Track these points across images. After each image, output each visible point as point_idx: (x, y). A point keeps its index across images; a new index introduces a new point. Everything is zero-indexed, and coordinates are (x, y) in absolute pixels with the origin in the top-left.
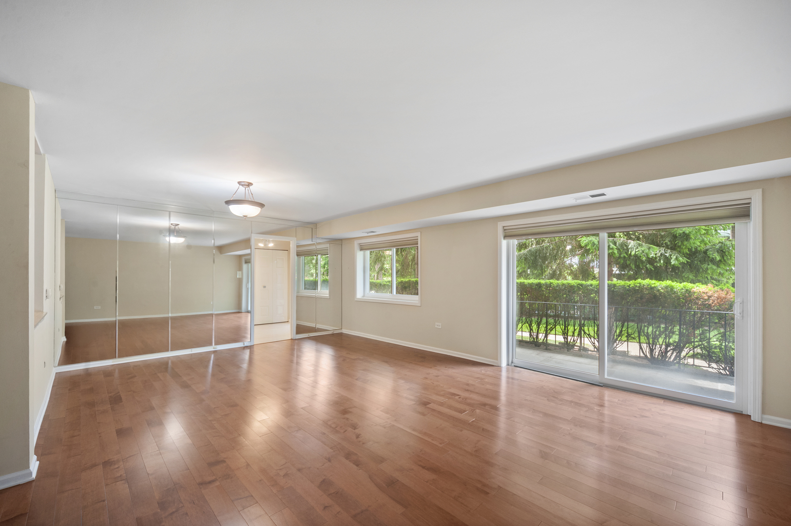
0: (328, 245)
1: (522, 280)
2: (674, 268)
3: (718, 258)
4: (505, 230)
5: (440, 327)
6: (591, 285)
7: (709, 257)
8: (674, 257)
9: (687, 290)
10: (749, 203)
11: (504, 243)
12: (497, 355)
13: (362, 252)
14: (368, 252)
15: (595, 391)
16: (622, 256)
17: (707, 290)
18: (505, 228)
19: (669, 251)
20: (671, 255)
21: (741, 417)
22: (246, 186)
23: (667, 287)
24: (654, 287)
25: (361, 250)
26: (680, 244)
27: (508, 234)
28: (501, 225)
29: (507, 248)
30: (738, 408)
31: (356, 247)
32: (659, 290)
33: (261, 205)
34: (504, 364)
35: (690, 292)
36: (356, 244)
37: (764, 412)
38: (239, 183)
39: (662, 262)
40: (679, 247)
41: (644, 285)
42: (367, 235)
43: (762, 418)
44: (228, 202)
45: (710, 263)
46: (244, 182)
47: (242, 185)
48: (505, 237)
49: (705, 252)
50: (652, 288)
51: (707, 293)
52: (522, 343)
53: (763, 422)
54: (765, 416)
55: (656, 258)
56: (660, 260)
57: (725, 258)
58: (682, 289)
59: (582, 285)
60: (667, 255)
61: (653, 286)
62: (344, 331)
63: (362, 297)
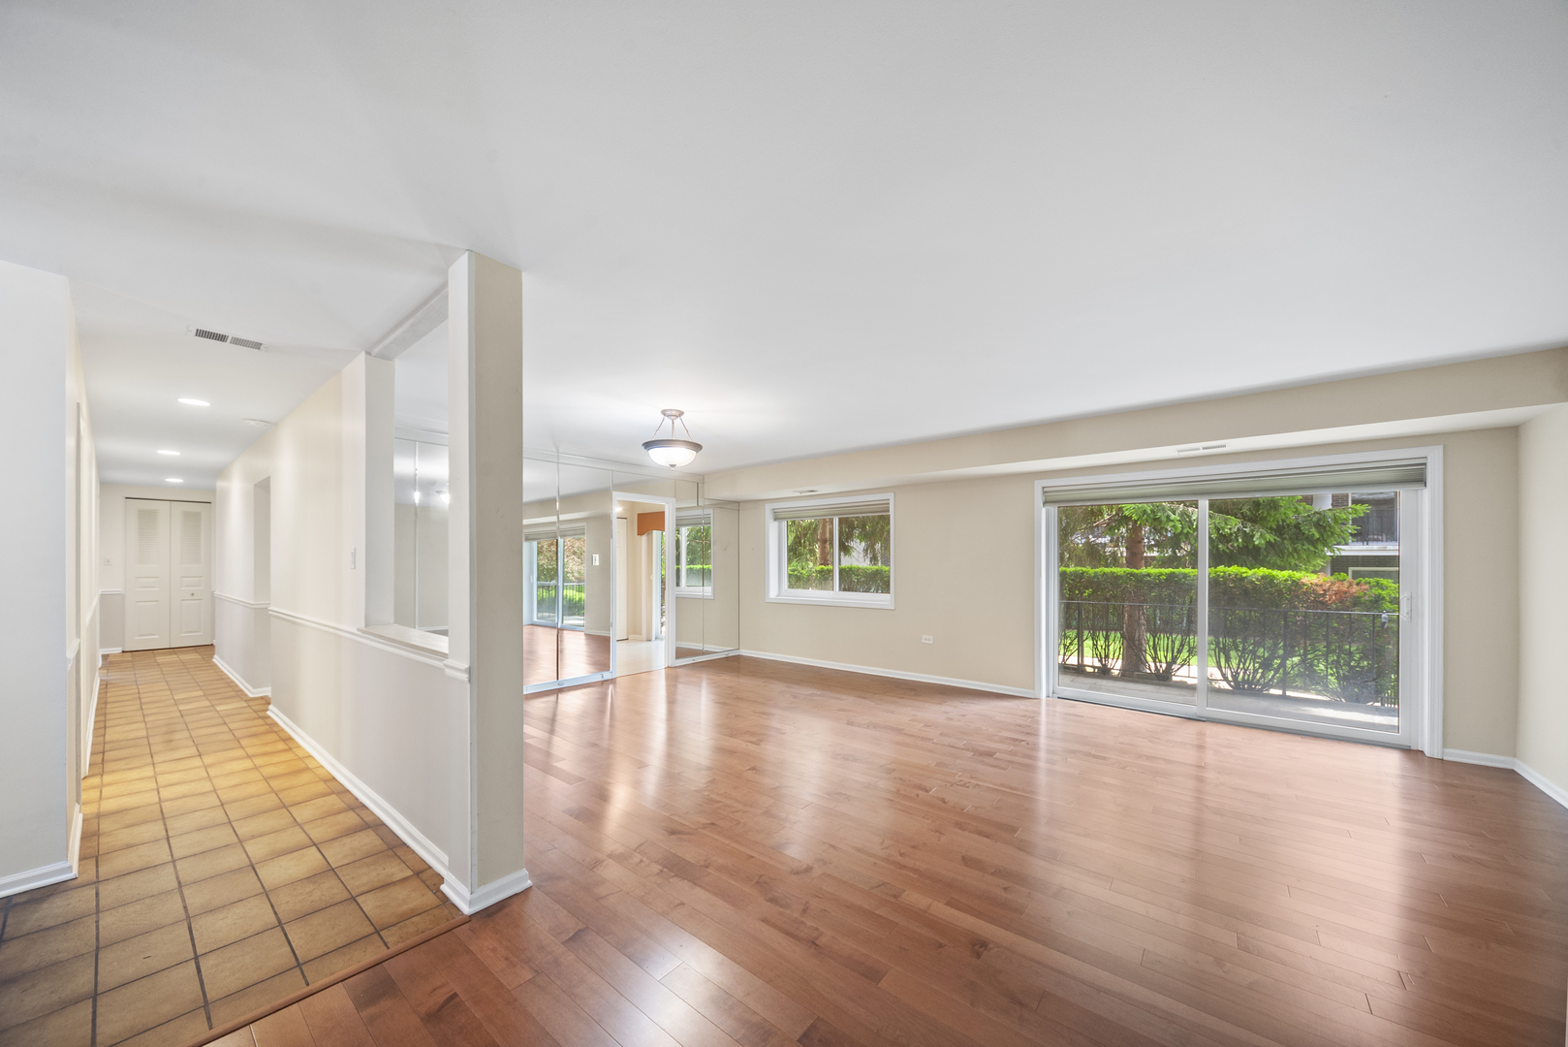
0: (710, 511)
1: (1063, 569)
2: (1257, 548)
3: (1317, 536)
4: (1045, 492)
5: (931, 642)
6: (1149, 575)
7: (1304, 534)
8: (1258, 535)
9: (1294, 581)
10: (1425, 464)
11: (1044, 510)
12: (1032, 681)
13: (776, 523)
14: (784, 523)
15: (1193, 728)
16: (1185, 531)
17: (1321, 582)
18: (1045, 490)
19: (1249, 524)
20: (1252, 531)
21: (1411, 753)
22: (673, 418)
23: (1264, 577)
24: (1246, 577)
25: (775, 519)
26: (1265, 515)
27: (1049, 499)
28: (1039, 484)
29: (1045, 518)
30: (1405, 742)
31: (769, 515)
32: (1253, 582)
33: (697, 447)
34: (1043, 696)
35: (1297, 583)
36: (768, 508)
37: (1445, 745)
38: (664, 412)
39: (1240, 540)
40: (1265, 518)
41: (1230, 575)
42: (799, 494)
43: (1443, 753)
44: (648, 445)
45: (1305, 543)
46: (671, 410)
47: (668, 416)
48: (1045, 503)
49: (1297, 526)
50: (1242, 579)
51: (1321, 585)
52: (1065, 669)
53: (1445, 758)
54: (1447, 750)
55: (1231, 534)
56: (1236, 537)
57: (1325, 536)
58: (1286, 580)
59: (1132, 574)
60: (1247, 530)
61: (1244, 575)
62: (744, 652)
63: (778, 596)
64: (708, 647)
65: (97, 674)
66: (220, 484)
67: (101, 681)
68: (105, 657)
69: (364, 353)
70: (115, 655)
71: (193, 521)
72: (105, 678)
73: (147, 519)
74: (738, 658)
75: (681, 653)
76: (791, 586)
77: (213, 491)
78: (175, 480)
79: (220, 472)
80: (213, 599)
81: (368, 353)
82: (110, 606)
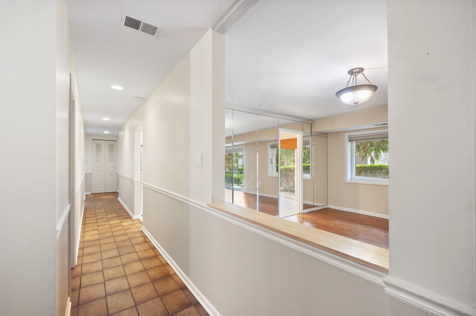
13: (350, 143)
14: (354, 143)
22: (357, 74)
25: (350, 141)
31: (344, 139)
36: (346, 136)
42: (375, 127)
62: (331, 206)
63: (351, 180)
64: (316, 204)
65: (84, 203)
66: (121, 133)
67: (85, 206)
68: (86, 195)
69: (211, 28)
70: (89, 195)
71: (111, 147)
72: (86, 205)
73: (98, 146)
74: (327, 209)
75: (305, 206)
76: (357, 175)
77: (118, 136)
78: (106, 132)
79: (120, 128)
80: (118, 176)
81: (213, 28)
82: (88, 177)
